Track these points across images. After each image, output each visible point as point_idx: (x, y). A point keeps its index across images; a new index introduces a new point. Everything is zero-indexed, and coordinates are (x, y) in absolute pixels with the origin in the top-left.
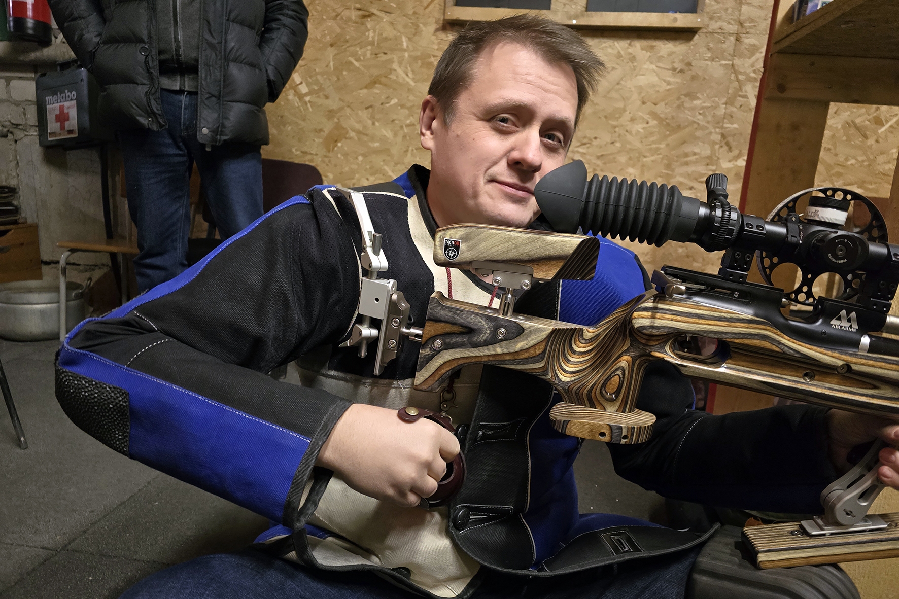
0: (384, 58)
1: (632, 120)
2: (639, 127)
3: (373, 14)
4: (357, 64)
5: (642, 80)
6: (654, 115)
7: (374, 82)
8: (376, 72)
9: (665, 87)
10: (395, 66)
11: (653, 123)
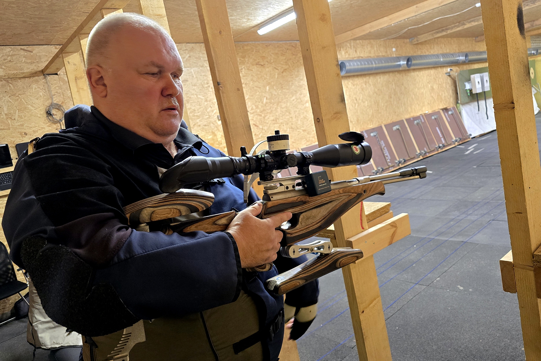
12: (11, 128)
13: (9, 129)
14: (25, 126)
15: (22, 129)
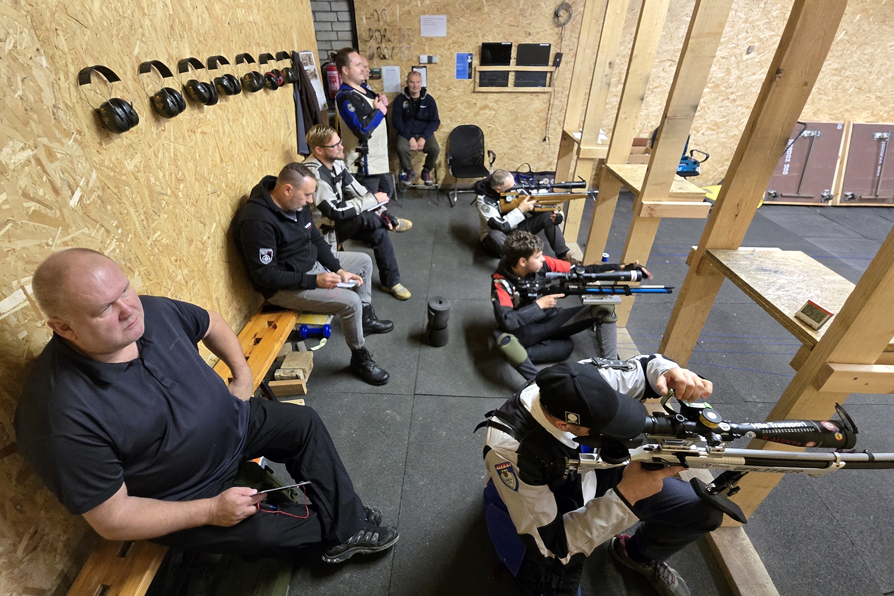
0: (455, 102)
1: (532, 118)
2: (534, 120)
3: (450, 89)
4: (446, 105)
5: (534, 106)
6: (538, 116)
7: (452, 110)
8: (452, 106)
9: (541, 108)
10: (458, 105)
11: (538, 118)
12: (520, 26)
13: (518, 27)
15: (528, 28)
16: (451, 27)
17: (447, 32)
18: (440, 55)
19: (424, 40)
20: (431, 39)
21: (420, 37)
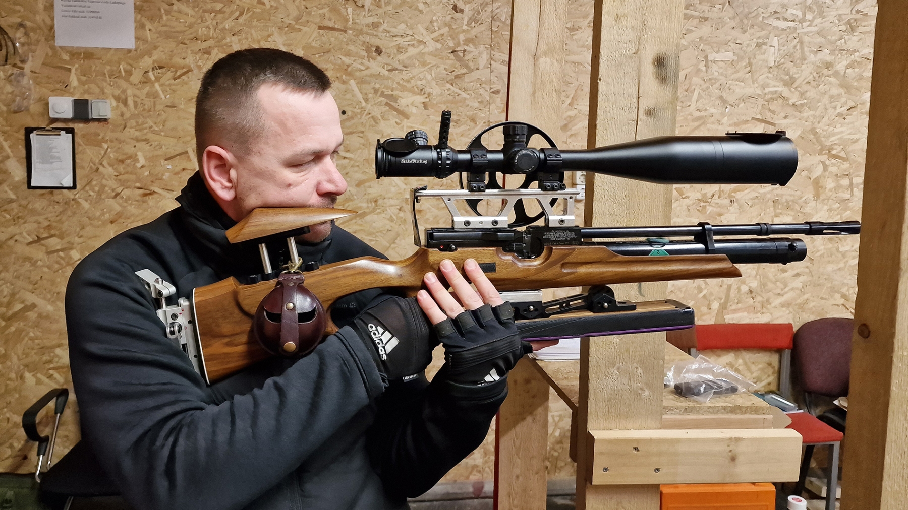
12: (350, 29)
13: (345, 32)
14: (381, 29)
15: (374, 35)
16: (148, 26)
17: (137, 38)
18: (117, 99)
19: (66, 57)
20: (88, 55)
21: (53, 48)
